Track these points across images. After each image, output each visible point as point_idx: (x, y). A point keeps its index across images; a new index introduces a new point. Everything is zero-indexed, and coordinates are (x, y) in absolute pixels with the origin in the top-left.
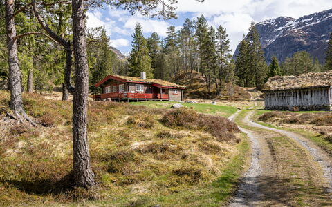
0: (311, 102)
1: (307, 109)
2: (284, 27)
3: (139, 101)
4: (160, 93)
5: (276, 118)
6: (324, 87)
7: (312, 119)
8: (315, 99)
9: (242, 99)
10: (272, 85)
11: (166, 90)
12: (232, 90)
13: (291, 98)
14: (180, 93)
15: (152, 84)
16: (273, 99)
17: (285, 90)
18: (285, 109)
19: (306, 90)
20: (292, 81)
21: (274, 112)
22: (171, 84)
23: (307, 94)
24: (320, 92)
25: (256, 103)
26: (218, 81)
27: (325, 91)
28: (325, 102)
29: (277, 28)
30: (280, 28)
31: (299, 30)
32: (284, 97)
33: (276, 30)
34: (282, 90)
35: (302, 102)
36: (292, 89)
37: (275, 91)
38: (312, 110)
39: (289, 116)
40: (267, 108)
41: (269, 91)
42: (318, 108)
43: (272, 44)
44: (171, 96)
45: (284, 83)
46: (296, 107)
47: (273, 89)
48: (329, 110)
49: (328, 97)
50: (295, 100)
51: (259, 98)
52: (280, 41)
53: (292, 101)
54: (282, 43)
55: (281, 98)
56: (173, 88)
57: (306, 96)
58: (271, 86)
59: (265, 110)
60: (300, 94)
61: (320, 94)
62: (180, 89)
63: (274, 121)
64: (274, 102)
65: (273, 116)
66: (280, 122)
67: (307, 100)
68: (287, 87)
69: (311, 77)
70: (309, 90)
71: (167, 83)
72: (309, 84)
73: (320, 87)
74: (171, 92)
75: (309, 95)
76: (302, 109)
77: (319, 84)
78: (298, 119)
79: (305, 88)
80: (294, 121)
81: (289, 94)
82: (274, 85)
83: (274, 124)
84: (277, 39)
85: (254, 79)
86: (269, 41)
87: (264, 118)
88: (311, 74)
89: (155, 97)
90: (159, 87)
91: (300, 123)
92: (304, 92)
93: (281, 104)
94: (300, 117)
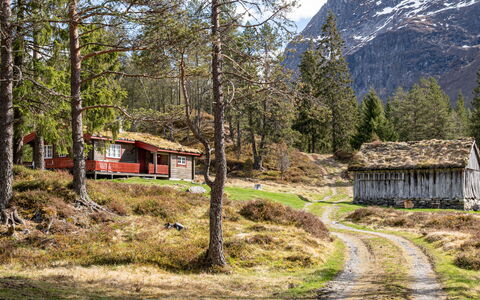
0: (434, 193)
1: (427, 206)
2: (396, 8)
3: (115, 177)
4: (152, 162)
5: (373, 218)
6: (455, 167)
7: (427, 222)
8: (440, 188)
9: (307, 178)
10: (368, 157)
11: (164, 158)
12: (287, 158)
13: (401, 184)
14: (190, 163)
15: (137, 143)
16: (369, 184)
17: (390, 169)
18: (390, 203)
19: (424, 172)
20: (402, 152)
21: (370, 208)
22: (175, 146)
23: (428, 178)
24: (448, 176)
25: (333, 189)
26: (258, 139)
27: (457, 173)
28: (455, 194)
29: (380, 8)
30: (388, 10)
31: (429, 19)
32: (387, 182)
33: (379, 13)
34: (384, 169)
35: (419, 192)
36: (402, 168)
37: (373, 170)
38: (435, 207)
39: (393, 215)
40: (357, 201)
41: (361, 170)
42: (445, 204)
43: (368, 46)
44: (174, 169)
45: (389, 157)
46: (408, 200)
47: (369, 164)
48: (463, 209)
49: (461, 186)
50: (407, 188)
51: (340, 179)
52: (387, 40)
53: (401, 189)
54: (392, 45)
55: (382, 183)
56: (178, 154)
57: (425, 181)
58: (366, 159)
59: (354, 203)
60: (416, 178)
61: (448, 180)
62: (191, 156)
63: (370, 223)
64: (371, 190)
65: (368, 214)
66: (380, 224)
67: (427, 188)
68: (393, 164)
69: (436, 146)
70: (431, 172)
71: (166, 142)
72: (431, 162)
73: (450, 167)
74: (173, 162)
75: (431, 180)
76: (418, 205)
77: (446, 160)
78: (406, 220)
79: (424, 168)
80: (399, 224)
81: (396, 175)
82: (371, 158)
83: (371, 226)
84: (380, 36)
85: (329, 137)
86: (363, 39)
87: (355, 218)
88: (435, 141)
89: (144, 170)
90: (152, 151)
91: (409, 226)
92: (422, 174)
93: (383, 194)
94: (410, 217)
